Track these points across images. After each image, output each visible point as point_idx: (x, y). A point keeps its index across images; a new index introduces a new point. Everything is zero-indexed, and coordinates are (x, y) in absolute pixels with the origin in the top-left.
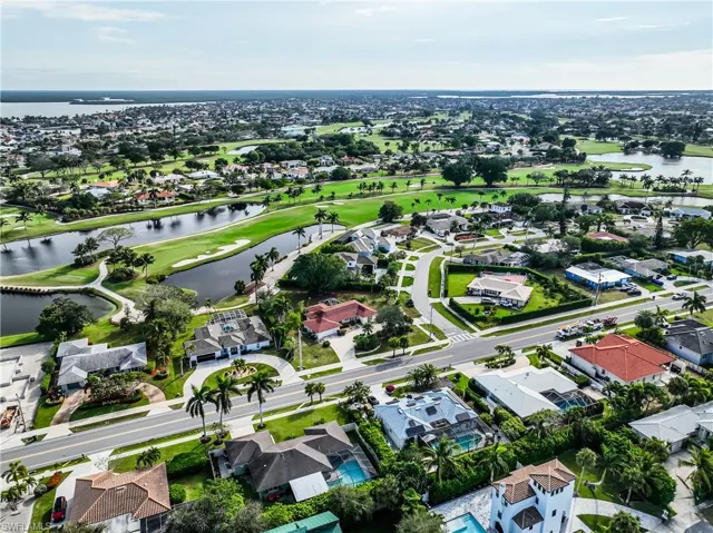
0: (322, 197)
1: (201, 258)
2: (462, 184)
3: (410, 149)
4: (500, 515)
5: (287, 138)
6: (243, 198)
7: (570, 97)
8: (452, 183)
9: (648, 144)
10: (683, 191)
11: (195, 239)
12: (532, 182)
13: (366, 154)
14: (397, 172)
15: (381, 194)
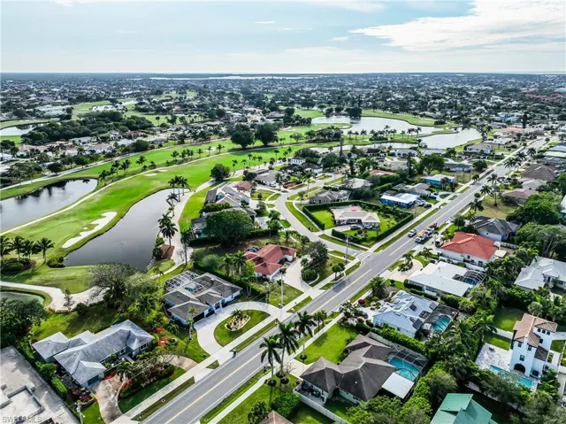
0: (145, 167)
1: (85, 235)
2: (249, 146)
3: (178, 121)
4: (522, 359)
5: (49, 117)
6: (62, 175)
7: (254, 78)
8: (239, 146)
9: (338, 110)
10: (386, 139)
11: (57, 218)
12: (294, 141)
13: (144, 128)
14: (186, 141)
15: (192, 160)
